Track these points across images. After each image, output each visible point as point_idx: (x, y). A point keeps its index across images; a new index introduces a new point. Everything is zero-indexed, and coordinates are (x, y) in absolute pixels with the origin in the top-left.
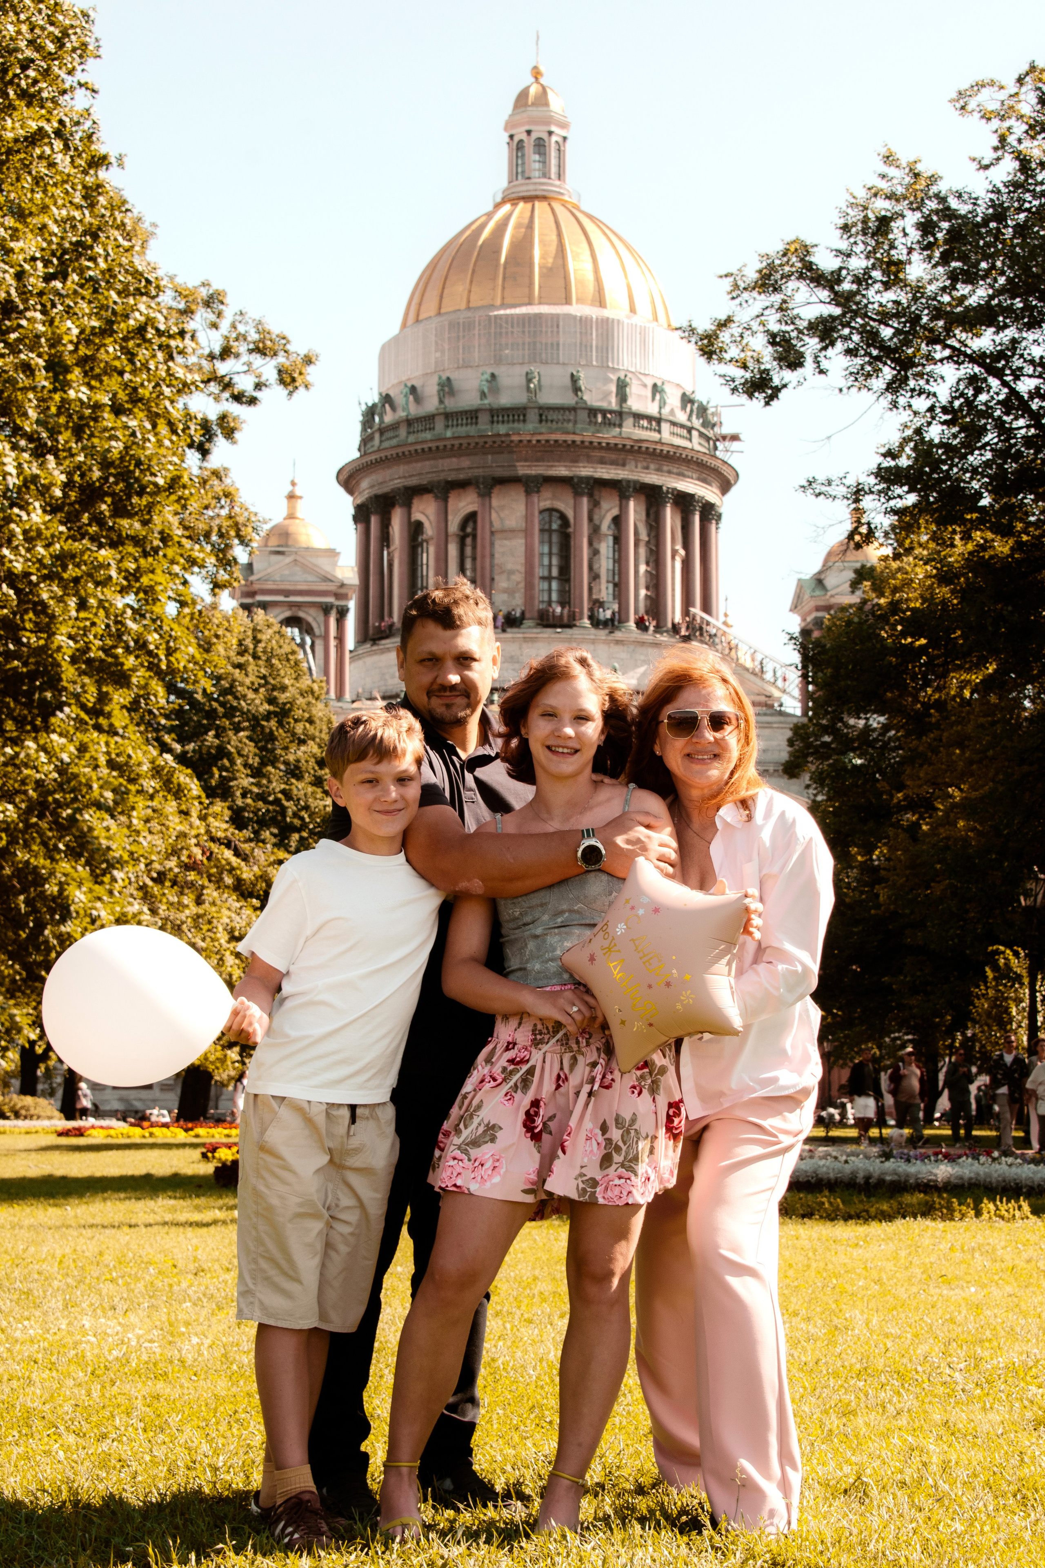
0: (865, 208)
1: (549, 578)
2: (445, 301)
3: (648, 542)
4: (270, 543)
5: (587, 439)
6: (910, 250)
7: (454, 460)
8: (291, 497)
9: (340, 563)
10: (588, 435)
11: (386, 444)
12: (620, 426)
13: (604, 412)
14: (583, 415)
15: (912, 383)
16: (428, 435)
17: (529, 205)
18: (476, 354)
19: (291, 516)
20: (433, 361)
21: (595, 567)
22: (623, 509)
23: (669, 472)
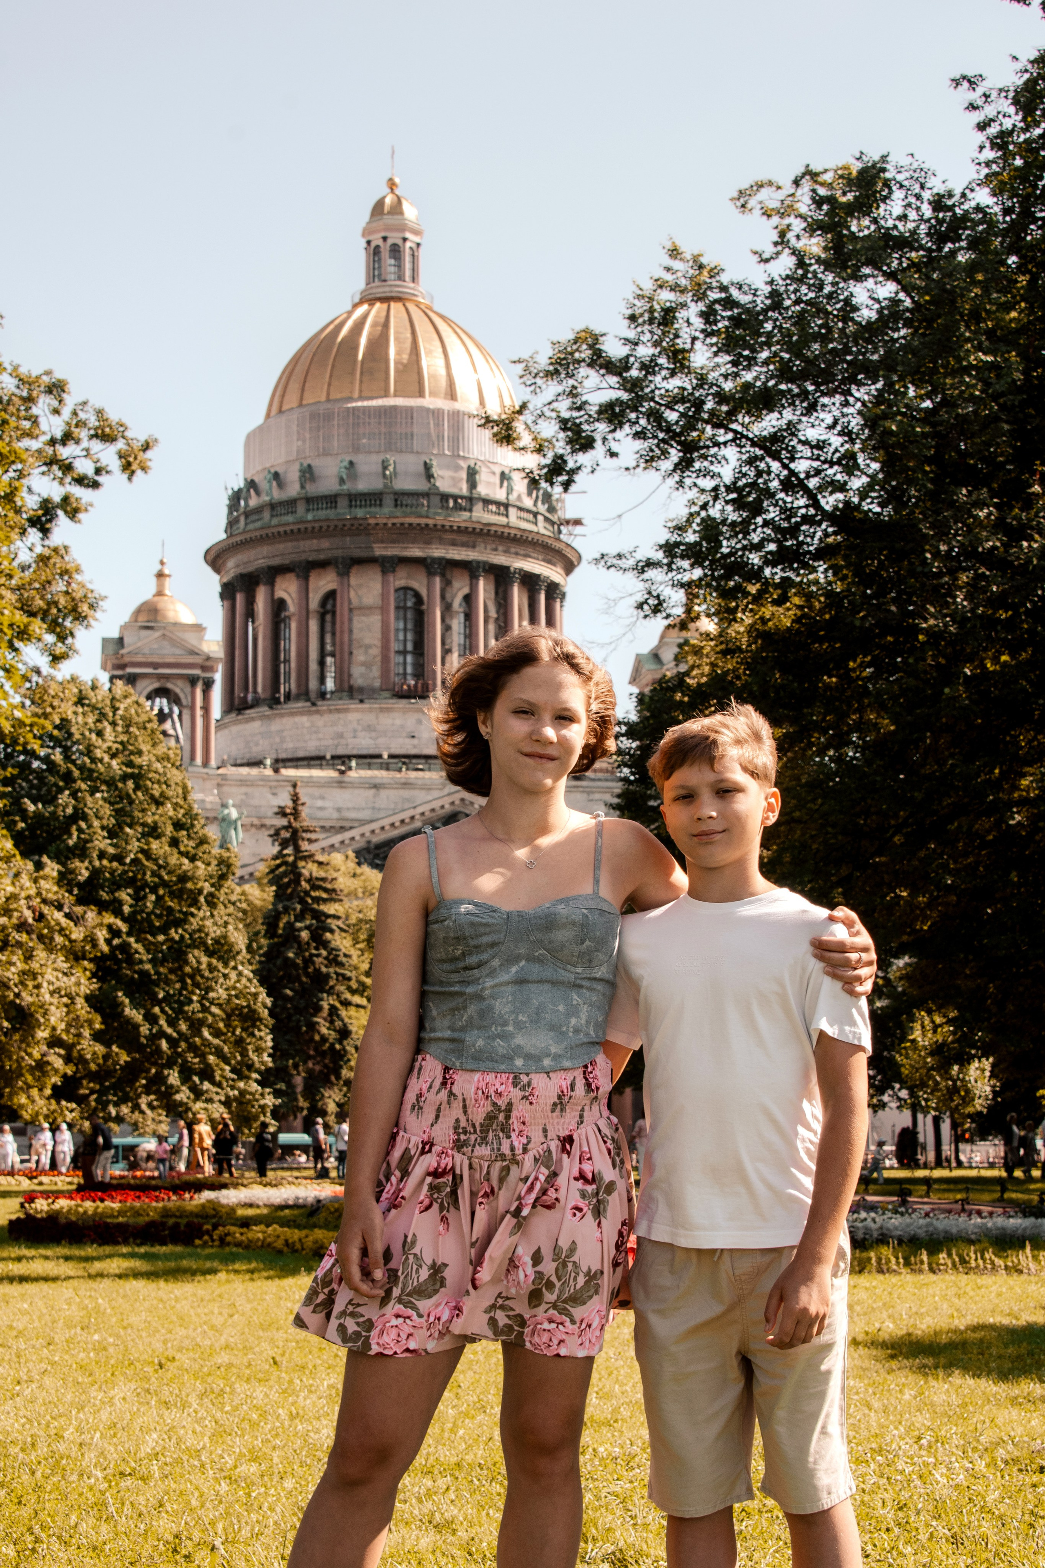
0: (651, 299)
1: (404, 653)
2: (307, 394)
3: (497, 619)
4: (140, 618)
5: (439, 523)
6: (694, 339)
7: (315, 541)
8: (160, 575)
9: (207, 637)
10: (440, 519)
11: (251, 527)
12: (470, 510)
13: (455, 498)
14: (436, 500)
15: (697, 465)
16: (290, 518)
17: (385, 306)
18: (335, 443)
19: (160, 593)
20: (295, 449)
21: (448, 641)
22: (474, 588)
23: (517, 554)
